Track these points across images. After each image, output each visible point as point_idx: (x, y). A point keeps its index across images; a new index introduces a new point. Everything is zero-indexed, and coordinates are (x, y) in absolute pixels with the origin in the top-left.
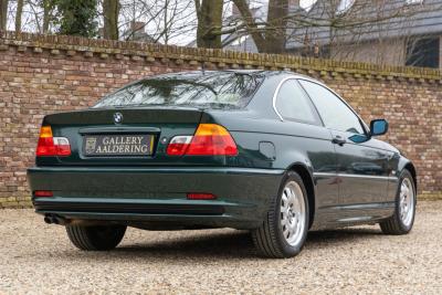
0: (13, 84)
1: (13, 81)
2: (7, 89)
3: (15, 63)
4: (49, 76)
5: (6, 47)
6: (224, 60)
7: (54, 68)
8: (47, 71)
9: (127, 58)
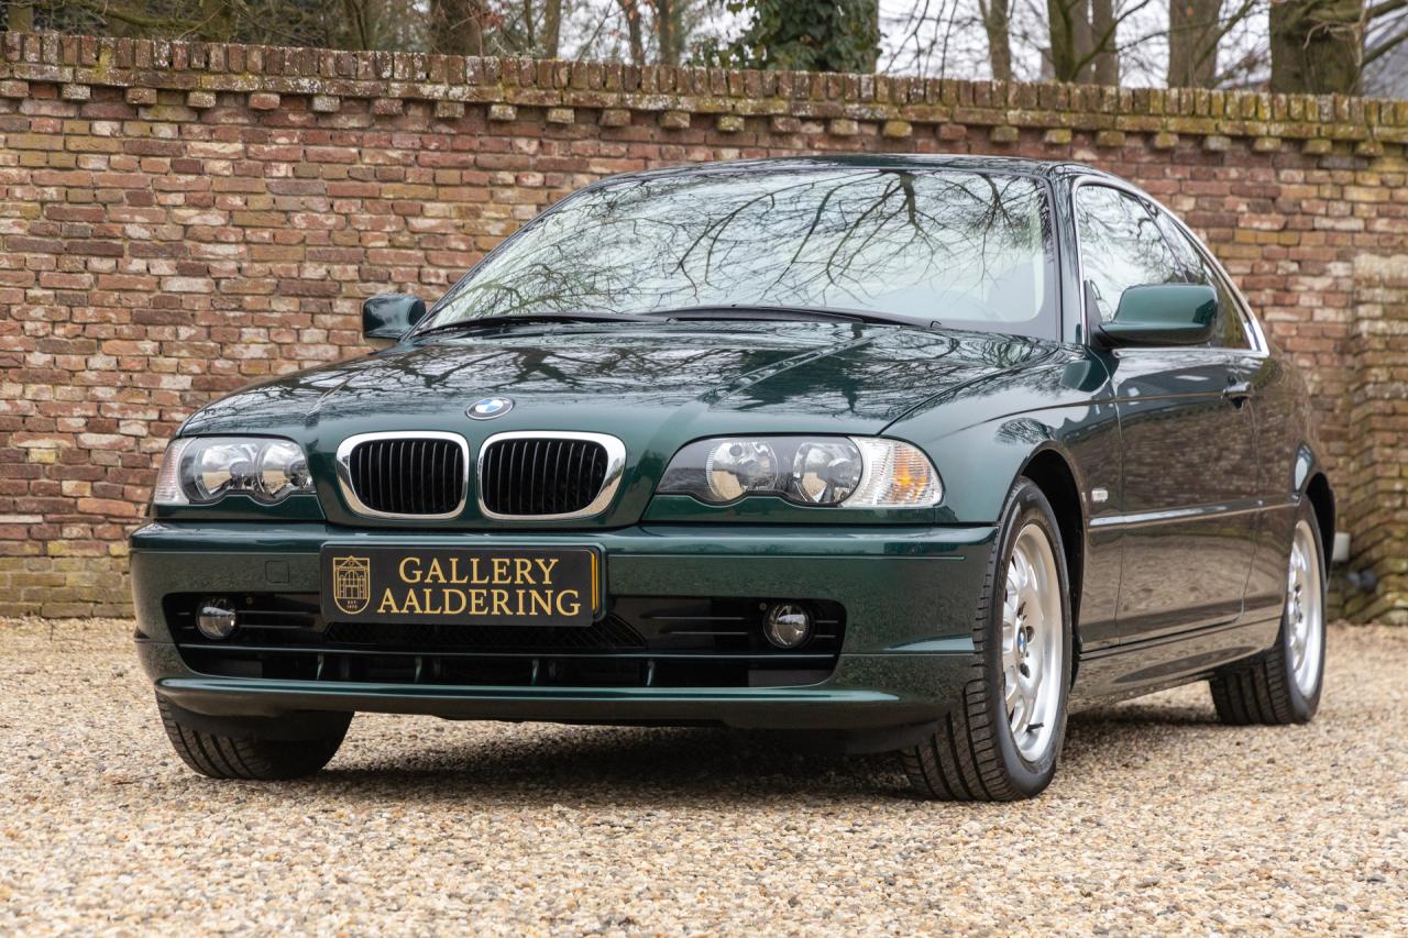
0: (419, 223)
1: (421, 213)
2: (404, 239)
3: (426, 157)
4: (542, 195)
5: (396, 107)
6: (1173, 124)
7: (559, 167)
8: (535, 179)
9: (816, 129)
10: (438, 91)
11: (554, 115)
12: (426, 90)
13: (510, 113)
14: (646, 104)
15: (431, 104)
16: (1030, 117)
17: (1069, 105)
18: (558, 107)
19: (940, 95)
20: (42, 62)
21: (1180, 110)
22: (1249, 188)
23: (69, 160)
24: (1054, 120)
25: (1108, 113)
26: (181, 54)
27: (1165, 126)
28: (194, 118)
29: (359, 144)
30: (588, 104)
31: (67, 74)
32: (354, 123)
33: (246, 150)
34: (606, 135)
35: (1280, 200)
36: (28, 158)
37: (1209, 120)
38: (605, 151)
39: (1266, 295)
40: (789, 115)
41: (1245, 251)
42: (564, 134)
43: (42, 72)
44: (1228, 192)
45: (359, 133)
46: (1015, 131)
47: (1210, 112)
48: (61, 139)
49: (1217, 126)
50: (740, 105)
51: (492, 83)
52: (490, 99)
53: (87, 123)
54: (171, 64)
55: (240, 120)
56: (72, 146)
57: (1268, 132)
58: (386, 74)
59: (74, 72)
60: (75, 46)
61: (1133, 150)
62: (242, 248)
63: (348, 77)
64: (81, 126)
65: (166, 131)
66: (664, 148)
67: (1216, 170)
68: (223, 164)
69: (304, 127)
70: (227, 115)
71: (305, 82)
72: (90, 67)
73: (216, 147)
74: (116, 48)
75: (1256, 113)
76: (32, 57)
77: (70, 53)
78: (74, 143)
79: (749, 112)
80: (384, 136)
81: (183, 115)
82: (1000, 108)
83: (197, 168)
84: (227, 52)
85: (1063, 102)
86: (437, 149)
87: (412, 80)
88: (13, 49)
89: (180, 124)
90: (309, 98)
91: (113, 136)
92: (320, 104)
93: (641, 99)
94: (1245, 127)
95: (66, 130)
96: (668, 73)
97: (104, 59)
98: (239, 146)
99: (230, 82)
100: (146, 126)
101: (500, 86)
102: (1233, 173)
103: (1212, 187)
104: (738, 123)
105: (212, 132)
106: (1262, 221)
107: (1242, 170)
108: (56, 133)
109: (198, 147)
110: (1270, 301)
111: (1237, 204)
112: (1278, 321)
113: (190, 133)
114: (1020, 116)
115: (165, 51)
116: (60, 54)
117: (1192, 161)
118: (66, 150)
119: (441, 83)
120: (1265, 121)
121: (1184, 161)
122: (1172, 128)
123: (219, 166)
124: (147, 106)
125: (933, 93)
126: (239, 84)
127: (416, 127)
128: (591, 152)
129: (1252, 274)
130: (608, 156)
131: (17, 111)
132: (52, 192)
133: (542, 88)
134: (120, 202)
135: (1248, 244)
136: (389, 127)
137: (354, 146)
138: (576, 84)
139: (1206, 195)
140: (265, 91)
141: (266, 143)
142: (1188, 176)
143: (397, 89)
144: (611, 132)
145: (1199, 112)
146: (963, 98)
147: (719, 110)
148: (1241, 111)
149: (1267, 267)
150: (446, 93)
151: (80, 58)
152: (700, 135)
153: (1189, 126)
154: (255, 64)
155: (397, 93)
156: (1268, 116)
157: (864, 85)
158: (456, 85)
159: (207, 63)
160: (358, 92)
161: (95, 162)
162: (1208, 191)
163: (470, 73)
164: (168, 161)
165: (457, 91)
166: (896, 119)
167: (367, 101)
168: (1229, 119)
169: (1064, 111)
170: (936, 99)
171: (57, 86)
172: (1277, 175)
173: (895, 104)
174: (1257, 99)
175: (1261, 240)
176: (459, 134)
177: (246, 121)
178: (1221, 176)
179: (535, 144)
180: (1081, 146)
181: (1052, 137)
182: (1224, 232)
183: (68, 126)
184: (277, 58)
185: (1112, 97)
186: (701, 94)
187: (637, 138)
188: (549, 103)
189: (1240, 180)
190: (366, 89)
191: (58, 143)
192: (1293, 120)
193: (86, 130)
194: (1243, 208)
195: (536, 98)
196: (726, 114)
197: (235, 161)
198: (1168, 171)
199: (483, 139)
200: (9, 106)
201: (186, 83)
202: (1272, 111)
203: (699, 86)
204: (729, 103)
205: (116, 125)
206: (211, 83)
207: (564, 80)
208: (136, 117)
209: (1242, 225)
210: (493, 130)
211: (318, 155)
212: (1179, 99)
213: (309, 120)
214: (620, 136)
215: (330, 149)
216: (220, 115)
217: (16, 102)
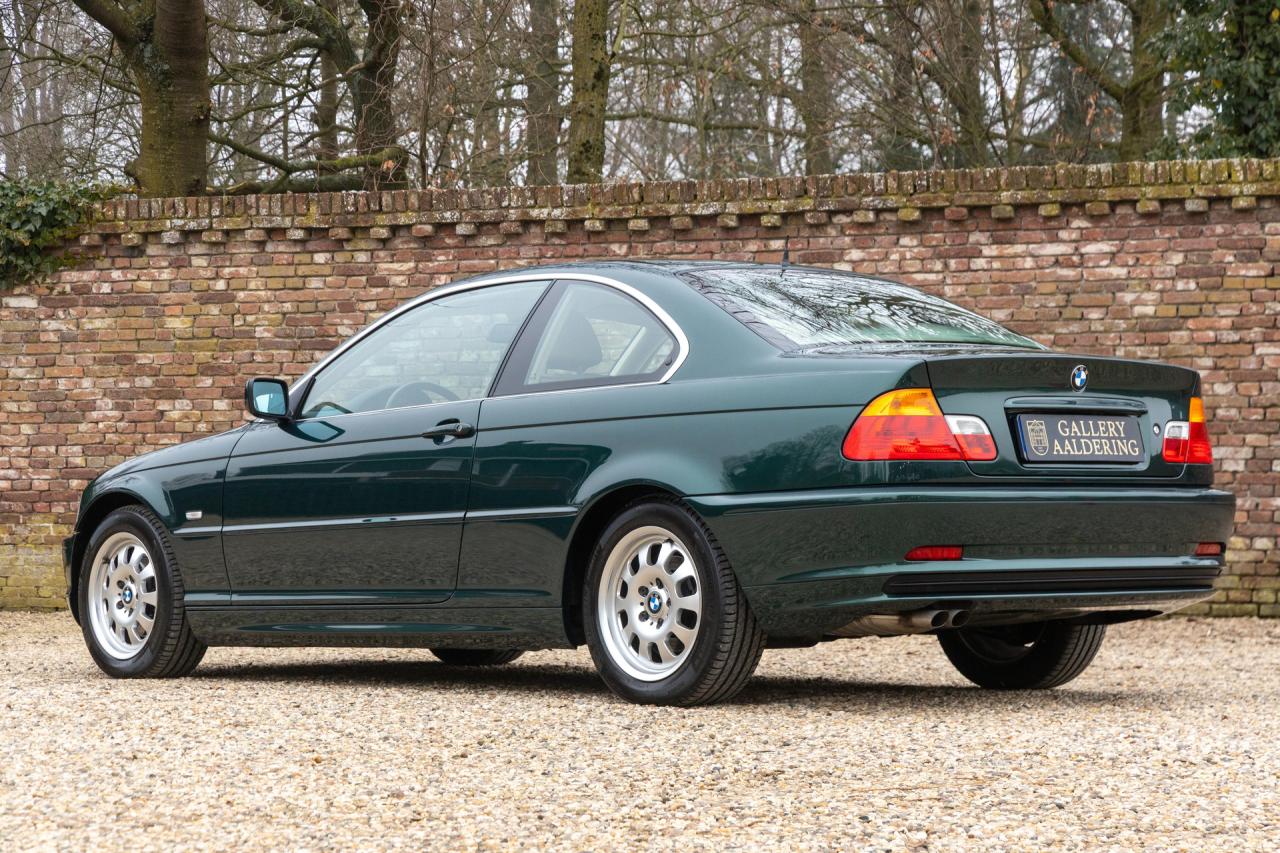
10: (543, 213)
11: (632, 225)
12: (535, 213)
13: (598, 226)
14: (701, 210)
15: (541, 223)
16: (1020, 195)
17: (1056, 183)
18: (635, 217)
19: (942, 184)
20: (270, 214)
21: (1156, 179)
22: (1235, 241)
23: (298, 282)
24: (1042, 197)
25: (1090, 187)
26: (362, 201)
27: (1144, 195)
28: (381, 246)
29: (495, 257)
30: (656, 214)
31: (287, 222)
32: (491, 241)
33: (416, 267)
34: (679, 237)
35: (1266, 249)
36: (272, 283)
37: (1186, 186)
38: (678, 249)
39: (1255, 333)
40: (814, 210)
41: (1233, 296)
42: (646, 238)
43: (271, 222)
44: (1215, 246)
45: (496, 249)
46: (1009, 208)
47: (1185, 179)
48: (292, 268)
49: (1192, 190)
50: (775, 205)
51: (583, 203)
52: (581, 216)
53: (309, 255)
54: (357, 209)
55: (412, 245)
56: (300, 273)
57: (1241, 192)
58: (505, 204)
59: (293, 220)
60: (291, 202)
61: (1124, 217)
62: (418, 343)
63: (478, 208)
64: (305, 258)
65: (362, 257)
66: (725, 243)
67: (1204, 228)
68: (402, 278)
69: (456, 247)
70: (403, 242)
71: (448, 215)
72: (304, 215)
73: (395, 266)
74: (319, 201)
75: (1230, 176)
76: (264, 211)
77: (288, 207)
78: (302, 270)
79: (782, 210)
80: (514, 249)
81: (373, 246)
82: (994, 191)
83: (383, 283)
84: (393, 197)
85: (1049, 182)
86: (553, 257)
87: (523, 206)
88: (251, 207)
89: (372, 251)
90: (453, 225)
91: (327, 263)
92: (461, 230)
93: (696, 207)
94: (1219, 190)
95: (296, 261)
96: (717, 185)
97: (313, 209)
98: (412, 265)
99: (396, 218)
100: (348, 254)
101: (590, 206)
102: (1219, 229)
103: (1200, 243)
104: (774, 220)
105: (393, 256)
106: (1248, 269)
107: (1227, 226)
108: (289, 264)
109: (384, 268)
110: (1259, 338)
111: (1224, 255)
112: (1267, 355)
113: (378, 257)
114: (1012, 195)
115: (351, 200)
116: (282, 207)
117: (1180, 222)
118: (296, 275)
119: (545, 207)
120: (1239, 183)
121: (1171, 222)
122: (1150, 196)
123: (398, 280)
124: (348, 240)
125: (935, 183)
126: (402, 220)
127: (536, 241)
128: (668, 250)
129: (1241, 315)
130: (682, 253)
131: (263, 250)
132: (288, 307)
133: (619, 205)
134: (334, 310)
135: (1237, 290)
136: (516, 242)
137: (492, 258)
138: (645, 200)
139: (1194, 250)
140: (421, 223)
141: (430, 261)
142: (1177, 234)
143: (513, 214)
144: (682, 234)
145: (1174, 180)
146: (961, 186)
147: (758, 211)
148: (1215, 176)
149: (1254, 308)
150: (549, 214)
151: (295, 210)
152: (752, 231)
153: (1167, 192)
154: (413, 204)
155: (514, 217)
156: (1241, 178)
157: (876, 181)
158: (556, 207)
159: (381, 206)
160: (486, 218)
161: (315, 283)
162: (1196, 246)
163: (566, 198)
164: (364, 279)
165: (557, 212)
166: (905, 207)
167: (496, 224)
168: (1203, 184)
169: (1051, 189)
170: (939, 188)
171: (284, 231)
172: (1263, 228)
173: (905, 195)
174: (1230, 166)
175: (1248, 286)
176: (569, 244)
177: (416, 246)
178: (1208, 233)
179: (625, 248)
180: (1076, 216)
181: (1043, 211)
182: (1212, 281)
183: (297, 258)
184: (428, 198)
185: (1093, 174)
186: (744, 199)
187: (703, 237)
188: (626, 215)
189: (1224, 235)
190: (492, 215)
191: (291, 271)
192: (1266, 180)
193: (309, 261)
194: (1231, 258)
195: (616, 212)
196: (765, 213)
197: (410, 275)
198: (1157, 232)
199: (587, 247)
200: (258, 247)
201: (366, 222)
202: (1245, 174)
203: (741, 193)
204: (766, 205)
205: (328, 255)
206: (383, 220)
207: (636, 197)
208: (342, 249)
209: (1229, 273)
210: (593, 239)
211: (467, 267)
212: (1156, 170)
213: (460, 242)
214: (690, 236)
215: (476, 262)
216: (398, 243)
217: (261, 244)
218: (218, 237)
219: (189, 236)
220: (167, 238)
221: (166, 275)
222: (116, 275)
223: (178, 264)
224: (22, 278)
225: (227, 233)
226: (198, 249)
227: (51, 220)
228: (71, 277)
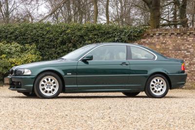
23: (176, 41)
36: (172, 41)
43: (172, 32)
53: (177, 37)
54: (185, 30)
62: (193, 49)
65: (185, 37)
81: (187, 36)
83: (188, 41)
95: (175, 38)
98: (193, 38)
100: (183, 37)
105: (190, 37)
109: (189, 39)
123: (191, 41)
124: (183, 35)
126: (191, 32)
132: (174, 45)
134: (181, 45)
164: (186, 40)
171: (174, 33)
177: (193, 36)
201: (186, 32)
205: (180, 37)
206: (189, 32)
216: (191, 35)
217: (170, 35)
218: (164, 34)
219: (160, 34)
220: (157, 34)
221: (156, 40)
222: (149, 40)
223: (158, 38)
224: (136, 40)
225: (165, 34)
226: (161, 36)
227: (140, 32)
228: (143, 40)
